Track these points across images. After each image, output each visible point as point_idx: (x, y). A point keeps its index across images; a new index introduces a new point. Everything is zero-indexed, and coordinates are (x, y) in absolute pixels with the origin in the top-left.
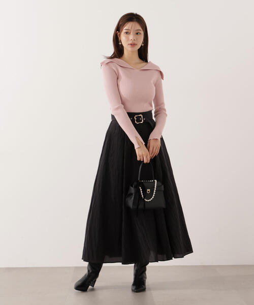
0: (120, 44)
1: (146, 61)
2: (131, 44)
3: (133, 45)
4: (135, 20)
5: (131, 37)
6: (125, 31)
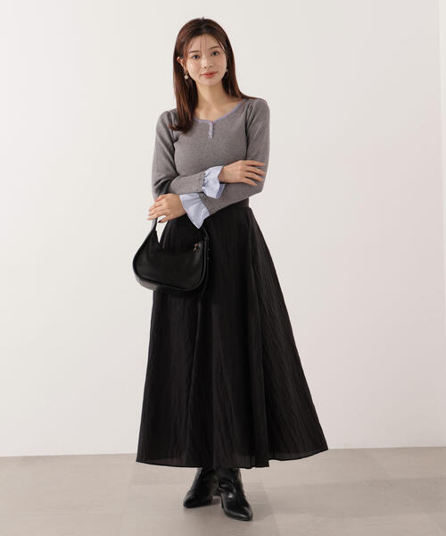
0: (186, 78)
2: (207, 75)
6: (191, 55)
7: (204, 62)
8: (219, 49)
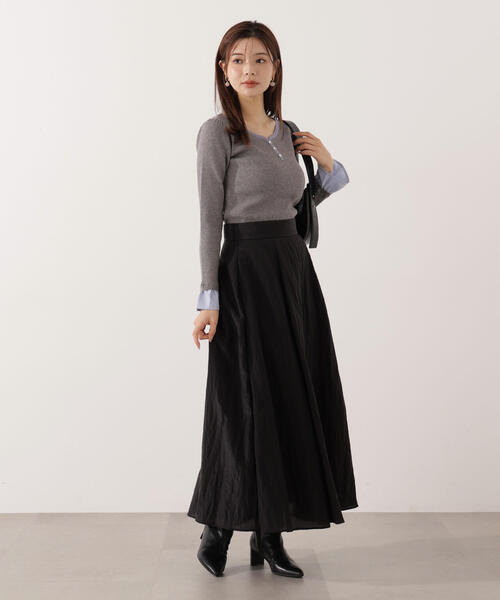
0: (227, 85)
2: (248, 83)
4: (253, 34)
6: (234, 57)
7: (246, 68)
8: (266, 57)
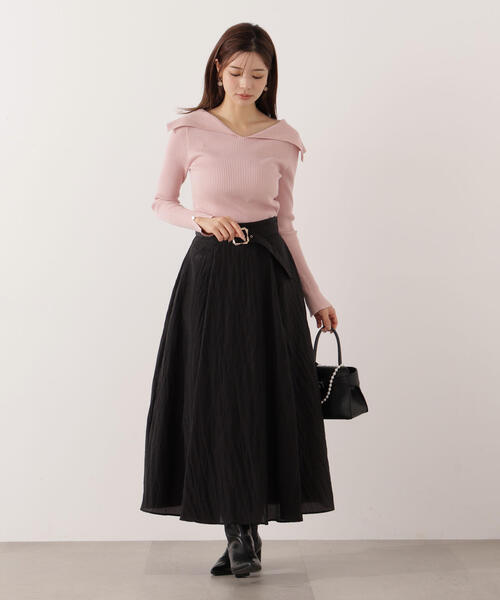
0: (220, 84)
1: (274, 117)
2: (242, 95)
3: (245, 97)
5: (243, 81)
